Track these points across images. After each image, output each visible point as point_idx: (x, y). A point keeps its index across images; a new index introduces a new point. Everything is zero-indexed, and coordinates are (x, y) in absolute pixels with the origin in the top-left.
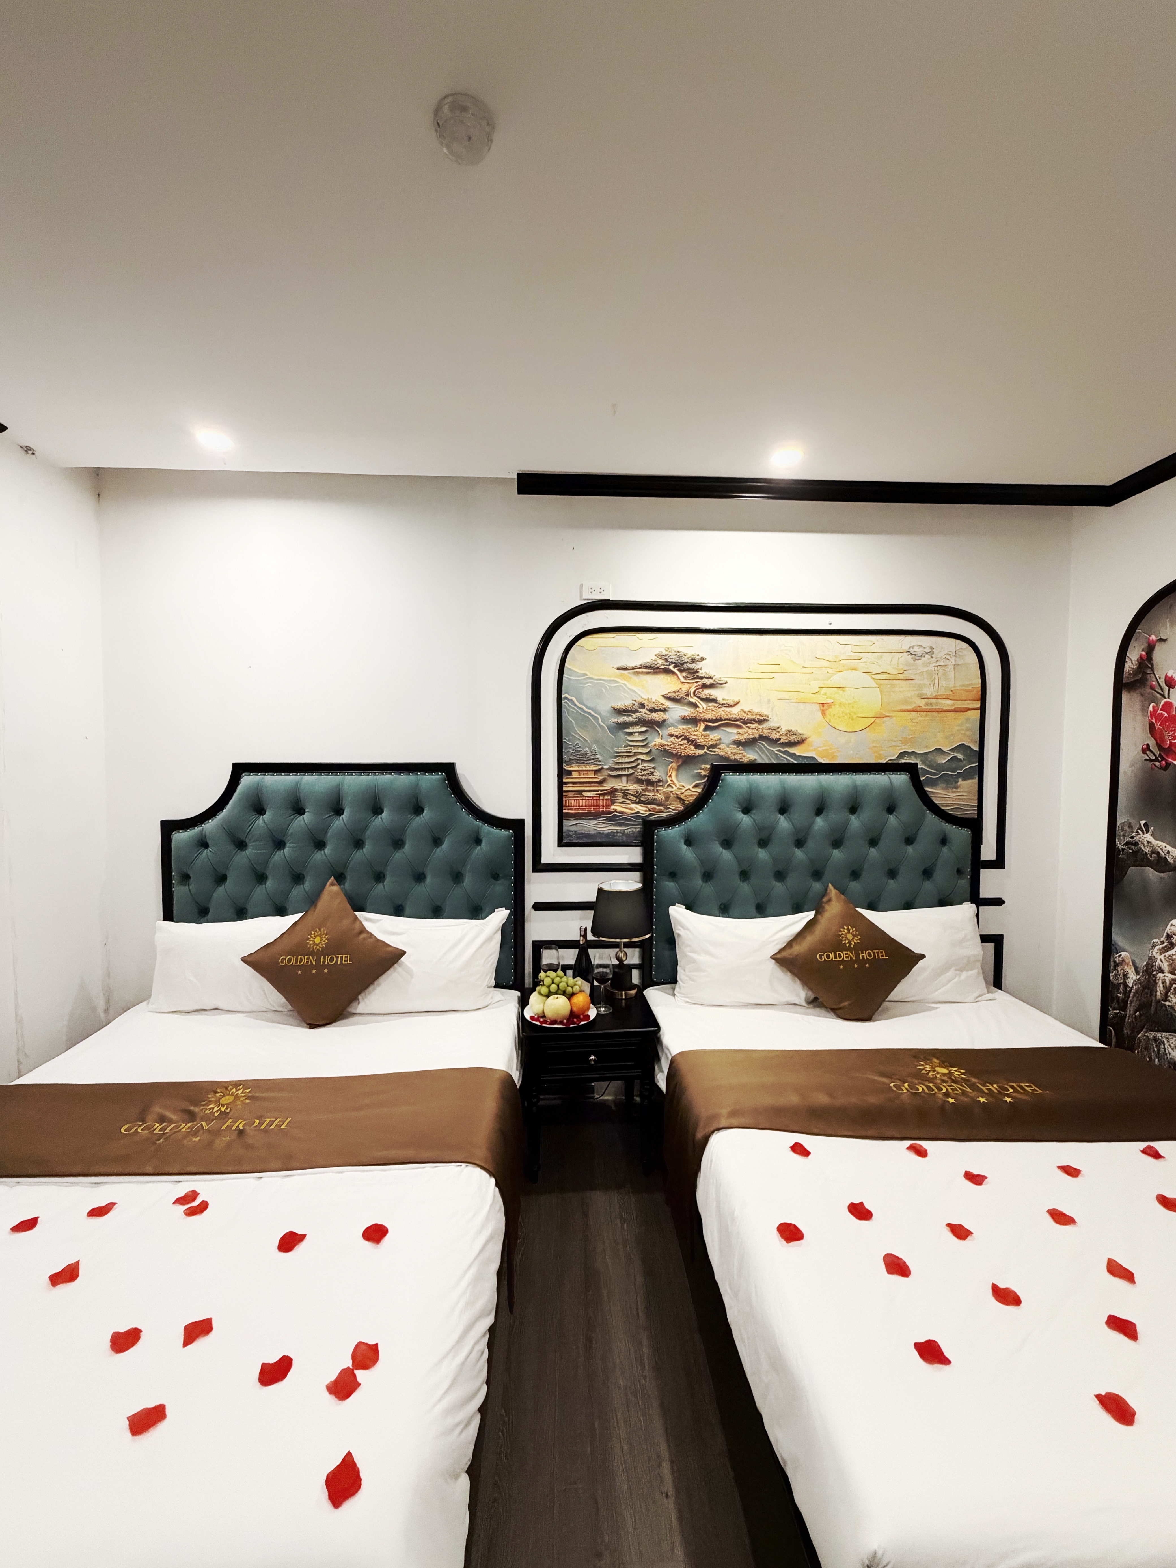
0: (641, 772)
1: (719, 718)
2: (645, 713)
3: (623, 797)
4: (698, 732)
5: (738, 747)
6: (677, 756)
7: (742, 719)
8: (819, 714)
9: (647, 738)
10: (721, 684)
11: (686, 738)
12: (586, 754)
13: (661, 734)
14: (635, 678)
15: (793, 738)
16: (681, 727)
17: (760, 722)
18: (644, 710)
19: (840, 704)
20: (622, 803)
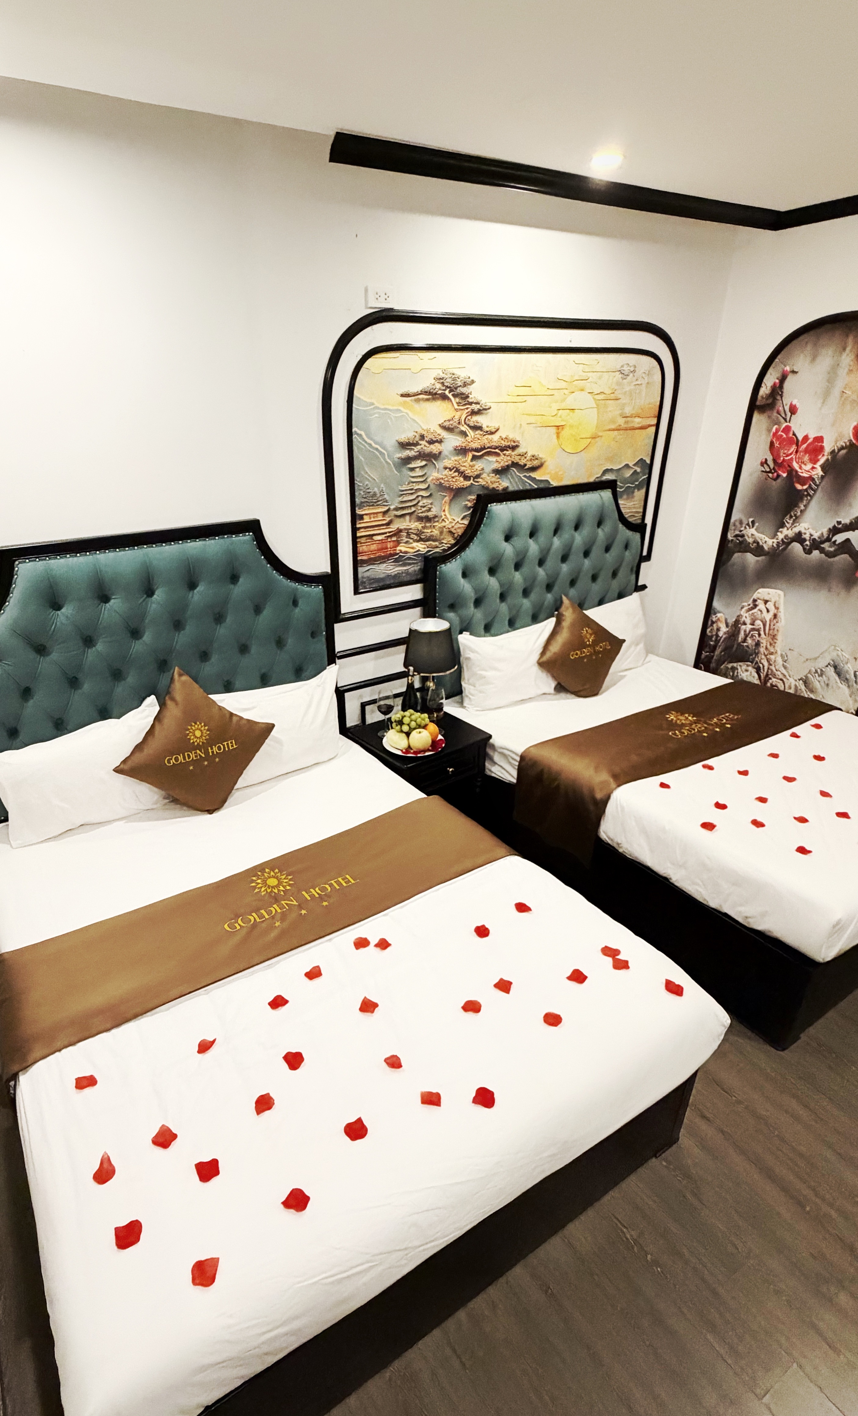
0: (421, 509)
1: (483, 447)
2: (425, 446)
3: (406, 538)
4: (466, 463)
5: (496, 475)
6: (449, 489)
7: (500, 446)
8: (555, 436)
9: (426, 473)
10: (486, 409)
11: (457, 470)
12: (375, 494)
13: (437, 467)
14: (416, 406)
15: (536, 463)
16: (453, 459)
17: (514, 448)
18: (423, 443)
19: (571, 426)
20: (407, 542)
